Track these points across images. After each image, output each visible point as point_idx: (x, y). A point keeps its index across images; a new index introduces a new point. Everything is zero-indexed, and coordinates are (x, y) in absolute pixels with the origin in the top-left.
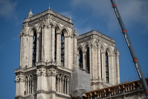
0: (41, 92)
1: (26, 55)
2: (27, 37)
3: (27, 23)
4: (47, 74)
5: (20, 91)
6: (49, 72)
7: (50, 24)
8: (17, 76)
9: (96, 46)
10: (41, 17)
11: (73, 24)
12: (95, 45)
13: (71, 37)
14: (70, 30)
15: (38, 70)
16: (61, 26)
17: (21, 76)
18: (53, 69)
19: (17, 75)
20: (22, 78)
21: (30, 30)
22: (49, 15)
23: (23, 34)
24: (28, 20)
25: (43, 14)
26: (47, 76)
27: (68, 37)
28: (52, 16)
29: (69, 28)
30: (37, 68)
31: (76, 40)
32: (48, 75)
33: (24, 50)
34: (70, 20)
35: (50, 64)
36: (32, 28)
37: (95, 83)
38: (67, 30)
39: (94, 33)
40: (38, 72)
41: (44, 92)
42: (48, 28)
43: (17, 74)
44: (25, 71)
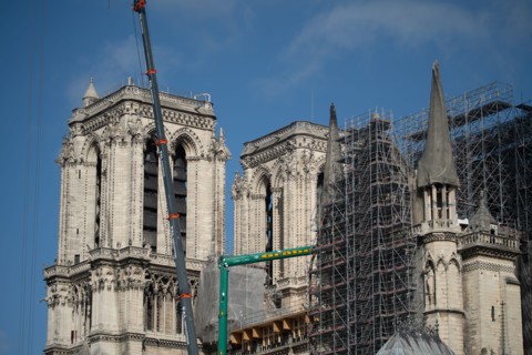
0: (98, 339)
1: (75, 222)
2: (79, 167)
3: (78, 125)
4: (119, 283)
5: (56, 332)
6: (125, 278)
7: (130, 132)
8: (49, 289)
9: (302, 173)
10: (109, 109)
11: (214, 118)
12: (300, 168)
13: (209, 159)
14: (203, 138)
15: (93, 273)
16: (172, 130)
17: (60, 286)
18: (134, 268)
19: (49, 284)
20: (64, 294)
21: (87, 147)
22: (128, 105)
23: (66, 159)
24: (79, 116)
25: (114, 100)
26: (118, 288)
27: (197, 159)
28: (136, 106)
29: (199, 132)
30: (92, 268)
31: (221, 166)
32: (122, 285)
33: (71, 209)
34: (207, 106)
35: (124, 255)
36: (91, 139)
37: (298, 290)
38: (193, 138)
39: (299, 129)
40: (94, 279)
41: (107, 337)
42: (123, 142)
43: (50, 281)
44: (72, 272)
